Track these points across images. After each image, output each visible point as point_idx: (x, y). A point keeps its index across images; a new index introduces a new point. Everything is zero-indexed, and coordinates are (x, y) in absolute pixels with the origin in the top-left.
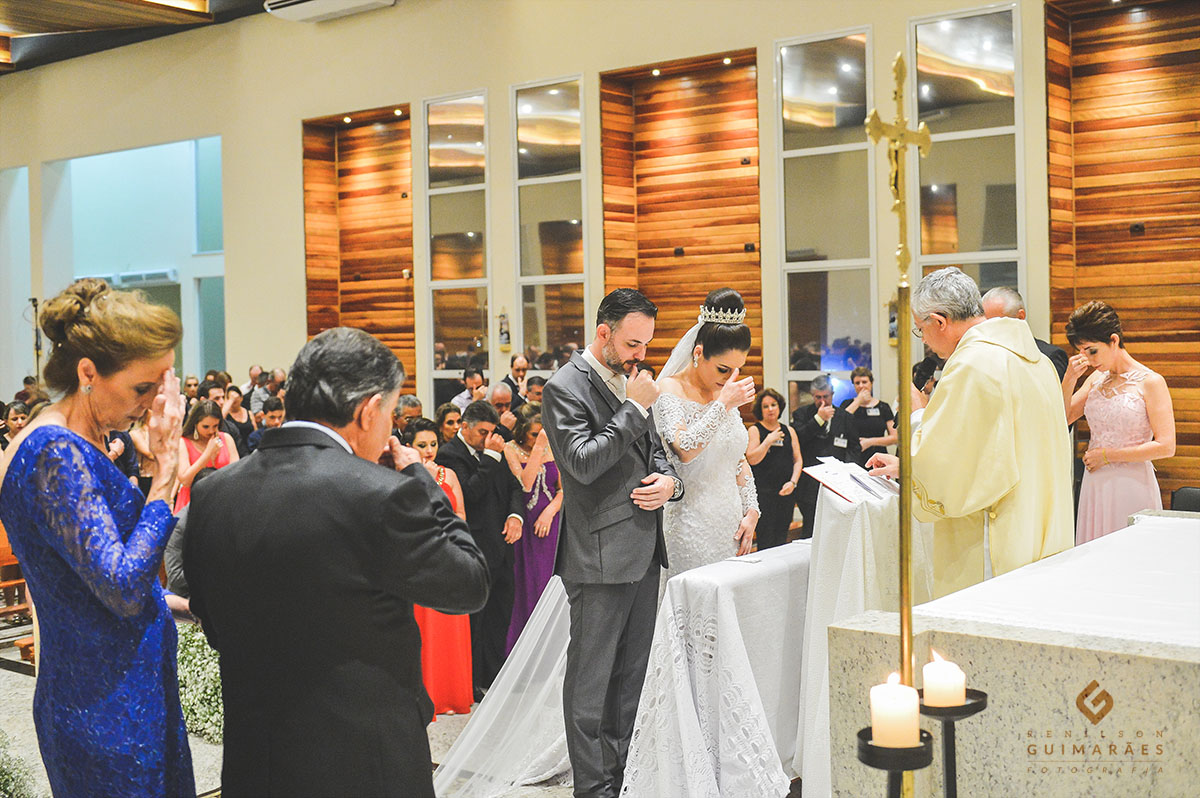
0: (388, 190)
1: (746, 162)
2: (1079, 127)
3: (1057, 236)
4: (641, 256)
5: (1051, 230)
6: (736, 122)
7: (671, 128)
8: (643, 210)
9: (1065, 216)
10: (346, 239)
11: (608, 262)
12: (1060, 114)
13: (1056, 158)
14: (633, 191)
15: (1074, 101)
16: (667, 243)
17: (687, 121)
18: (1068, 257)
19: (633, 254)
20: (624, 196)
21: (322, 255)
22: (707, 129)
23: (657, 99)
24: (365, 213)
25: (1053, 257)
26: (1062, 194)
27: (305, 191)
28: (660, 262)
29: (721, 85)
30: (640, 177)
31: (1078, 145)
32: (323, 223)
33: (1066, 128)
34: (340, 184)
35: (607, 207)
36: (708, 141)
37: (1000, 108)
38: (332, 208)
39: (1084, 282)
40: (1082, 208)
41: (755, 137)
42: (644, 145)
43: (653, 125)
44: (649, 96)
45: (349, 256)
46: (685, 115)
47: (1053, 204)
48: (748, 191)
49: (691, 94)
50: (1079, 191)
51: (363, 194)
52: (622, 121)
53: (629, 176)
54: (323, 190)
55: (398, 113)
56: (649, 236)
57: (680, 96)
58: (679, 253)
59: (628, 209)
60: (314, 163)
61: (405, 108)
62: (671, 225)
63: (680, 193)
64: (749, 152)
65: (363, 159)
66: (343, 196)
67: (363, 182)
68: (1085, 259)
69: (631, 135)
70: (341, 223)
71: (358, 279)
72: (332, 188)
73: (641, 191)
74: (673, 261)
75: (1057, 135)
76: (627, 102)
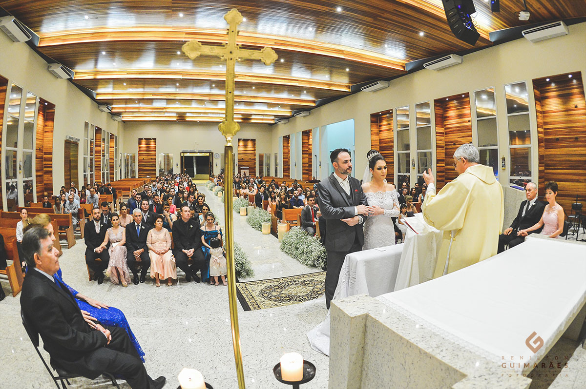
0: (389, 130)
1: (469, 121)
2: (544, 112)
3: (540, 141)
4: (445, 145)
5: (538, 139)
6: (466, 111)
7: (452, 113)
8: (446, 133)
9: (541, 135)
10: (381, 141)
11: (437, 146)
12: (539, 109)
13: (539, 120)
14: (444, 129)
15: (542, 106)
16: (451, 142)
17: (455, 111)
18: (543, 147)
19: (444, 145)
20: (441, 130)
21: (375, 145)
22: (460, 113)
23: (449, 106)
24: (385, 135)
25: (539, 146)
26: (541, 130)
27: (371, 130)
28: (450, 147)
29: (463, 102)
30: (445, 125)
31: (544, 117)
32: (375, 137)
33: (540, 112)
34: (380, 128)
35: (437, 133)
36: (460, 116)
37: (525, 108)
38: (378, 134)
39: (547, 153)
40: (546, 133)
41: (470, 115)
42: (447, 117)
43: (448, 112)
44: (447, 105)
45: (381, 145)
46: (455, 110)
47: (539, 132)
48: (469, 129)
49: (456, 104)
50: (545, 129)
51: (384, 130)
52: (440, 112)
53: (443, 125)
54: (375, 130)
55: (391, 111)
56: (447, 140)
57: (453, 105)
58: (455, 144)
59: (443, 133)
60: (373, 124)
61: (392, 110)
62: (453, 137)
63: (454, 129)
64: (470, 119)
65: (384, 123)
66: (380, 131)
67: (384, 128)
68: (547, 147)
69: (442, 115)
70: (380, 137)
71: (383, 151)
72: (378, 129)
73: (445, 129)
74: (453, 146)
75: (539, 114)
76: (442, 107)
